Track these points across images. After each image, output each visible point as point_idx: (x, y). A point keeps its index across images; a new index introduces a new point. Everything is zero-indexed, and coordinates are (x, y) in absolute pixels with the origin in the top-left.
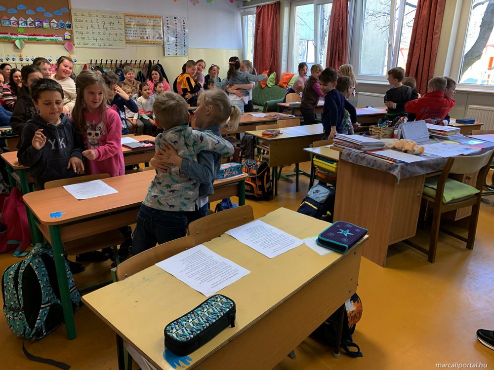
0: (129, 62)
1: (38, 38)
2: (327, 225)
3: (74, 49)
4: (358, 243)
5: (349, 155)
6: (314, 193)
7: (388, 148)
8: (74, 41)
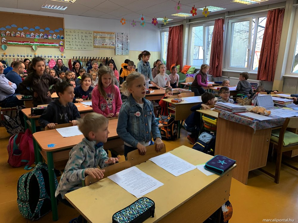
0: (95, 58)
1: (45, 44)
2: (211, 157)
3: (65, 51)
4: (230, 169)
5: (224, 115)
6: (202, 137)
7: (248, 111)
8: (65, 46)
